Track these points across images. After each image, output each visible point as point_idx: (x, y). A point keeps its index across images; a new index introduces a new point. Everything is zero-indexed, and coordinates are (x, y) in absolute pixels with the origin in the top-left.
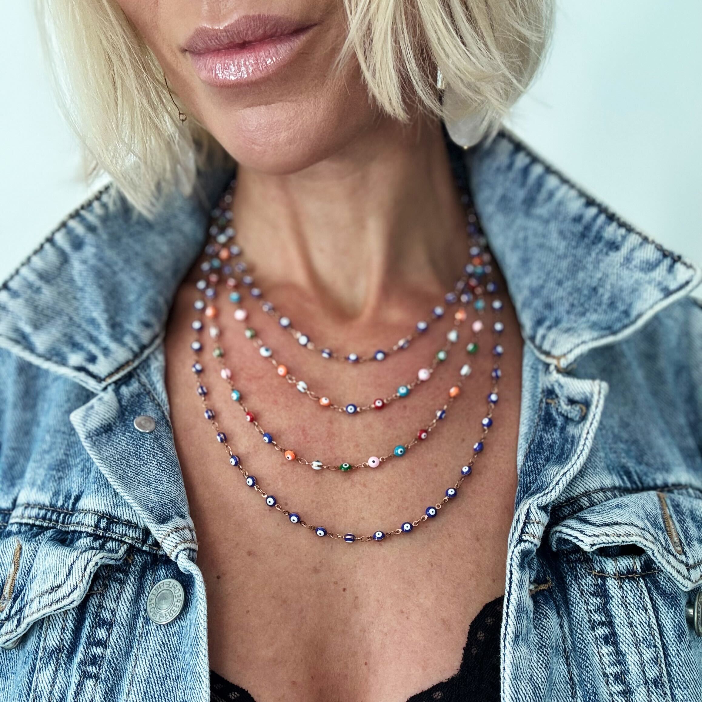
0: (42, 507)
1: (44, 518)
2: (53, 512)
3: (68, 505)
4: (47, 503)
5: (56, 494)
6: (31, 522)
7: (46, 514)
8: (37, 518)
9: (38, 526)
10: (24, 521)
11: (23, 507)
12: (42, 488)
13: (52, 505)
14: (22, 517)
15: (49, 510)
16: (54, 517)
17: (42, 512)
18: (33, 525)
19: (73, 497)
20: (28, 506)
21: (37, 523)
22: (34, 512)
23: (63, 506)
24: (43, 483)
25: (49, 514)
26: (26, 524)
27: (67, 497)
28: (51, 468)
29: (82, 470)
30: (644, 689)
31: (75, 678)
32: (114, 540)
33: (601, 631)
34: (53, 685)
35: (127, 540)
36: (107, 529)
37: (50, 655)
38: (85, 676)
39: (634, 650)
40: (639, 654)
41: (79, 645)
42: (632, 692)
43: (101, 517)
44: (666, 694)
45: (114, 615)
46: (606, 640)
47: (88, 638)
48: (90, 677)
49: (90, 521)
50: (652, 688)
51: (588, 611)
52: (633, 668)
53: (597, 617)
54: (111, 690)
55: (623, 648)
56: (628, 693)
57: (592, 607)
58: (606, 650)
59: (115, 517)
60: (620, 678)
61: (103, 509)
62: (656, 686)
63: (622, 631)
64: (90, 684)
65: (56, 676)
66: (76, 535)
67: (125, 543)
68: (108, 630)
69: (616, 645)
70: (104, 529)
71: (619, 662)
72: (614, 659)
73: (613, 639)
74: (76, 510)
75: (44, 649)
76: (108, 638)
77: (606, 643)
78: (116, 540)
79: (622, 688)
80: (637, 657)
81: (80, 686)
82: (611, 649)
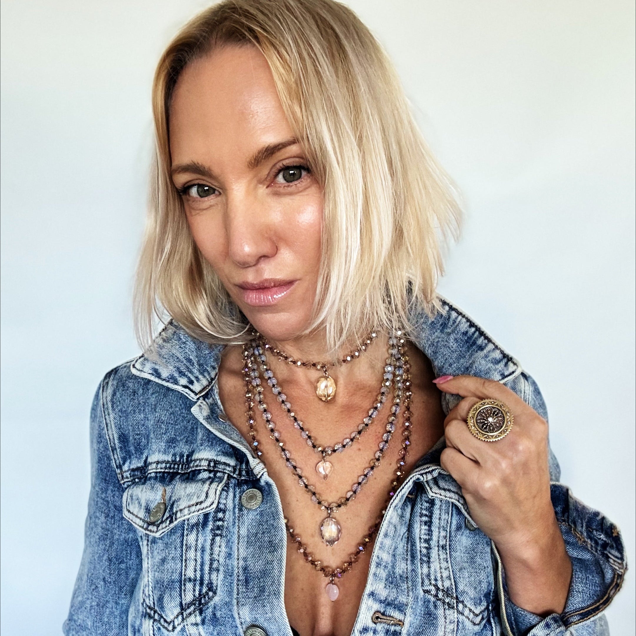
0: (168, 462)
1: (170, 468)
2: (174, 465)
3: (183, 460)
4: (170, 460)
5: (174, 455)
6: (162, 470)
7: (170, 466)
8: (166, 468)
9: (167, 472)
10: (158, 471)
11: (155, 464)
12: (165, 453)
13: (172, 461)
14: (157, 468)
15: (172, 464)
16: (176, 466)
17: (168, 465)
18: (164, 472)
19: (185, 455)
20: (158, 463)
21: (166, 471)
22: (164, 465)
23: (180, 461)
24: (165, 450)
25: (172, 466)
26: (160, 472)
27: (182, 456)
28: (168, 442)
29: (186, 442)
30: (437, 548)
31: (210, 537)
32: (220, 472)
33: (425, 519)
34: (197, 541)
35: (227, 472)
36: (215, 467)
37: (193, 526)
38: (215, 535)
39: (437, 530)
40: (439, 532)
41: (208, 521)
42: (431, 548)
43: (210, 461)
44: (447, 553)
45: (226, 506)
46: (426, 523)
47: (214, 518)
48: (217, 535)
49: (205, 463)
50: (441, 549)
51: (421, 508)
52: (435, 538)
53: (424, 512)
54: (229, 541)
55: (433, 528)
56: (429, 548)
57: (423, 507)
58: (425, 527)
59: (217, 461)
60: (427, 541)
61: (210, 457)
62: (443, 549)
63: (435, 520)
64: (218, 539)
65: (197, 537)
66: (197, 472)
67: (226, 473)
68: (223, 513)
69: (430, 526)
70: (213, 467)
71: (429, 534)
72: (427, 532)
73: (429, 523)
74: (191, 461)
75: (188, 524)
76: (224, 517)
77: (425, 524)
78: (221, 472)
79: (427, 545)
80: (437, 533)
81: (213, 540)
82: (427, 527)
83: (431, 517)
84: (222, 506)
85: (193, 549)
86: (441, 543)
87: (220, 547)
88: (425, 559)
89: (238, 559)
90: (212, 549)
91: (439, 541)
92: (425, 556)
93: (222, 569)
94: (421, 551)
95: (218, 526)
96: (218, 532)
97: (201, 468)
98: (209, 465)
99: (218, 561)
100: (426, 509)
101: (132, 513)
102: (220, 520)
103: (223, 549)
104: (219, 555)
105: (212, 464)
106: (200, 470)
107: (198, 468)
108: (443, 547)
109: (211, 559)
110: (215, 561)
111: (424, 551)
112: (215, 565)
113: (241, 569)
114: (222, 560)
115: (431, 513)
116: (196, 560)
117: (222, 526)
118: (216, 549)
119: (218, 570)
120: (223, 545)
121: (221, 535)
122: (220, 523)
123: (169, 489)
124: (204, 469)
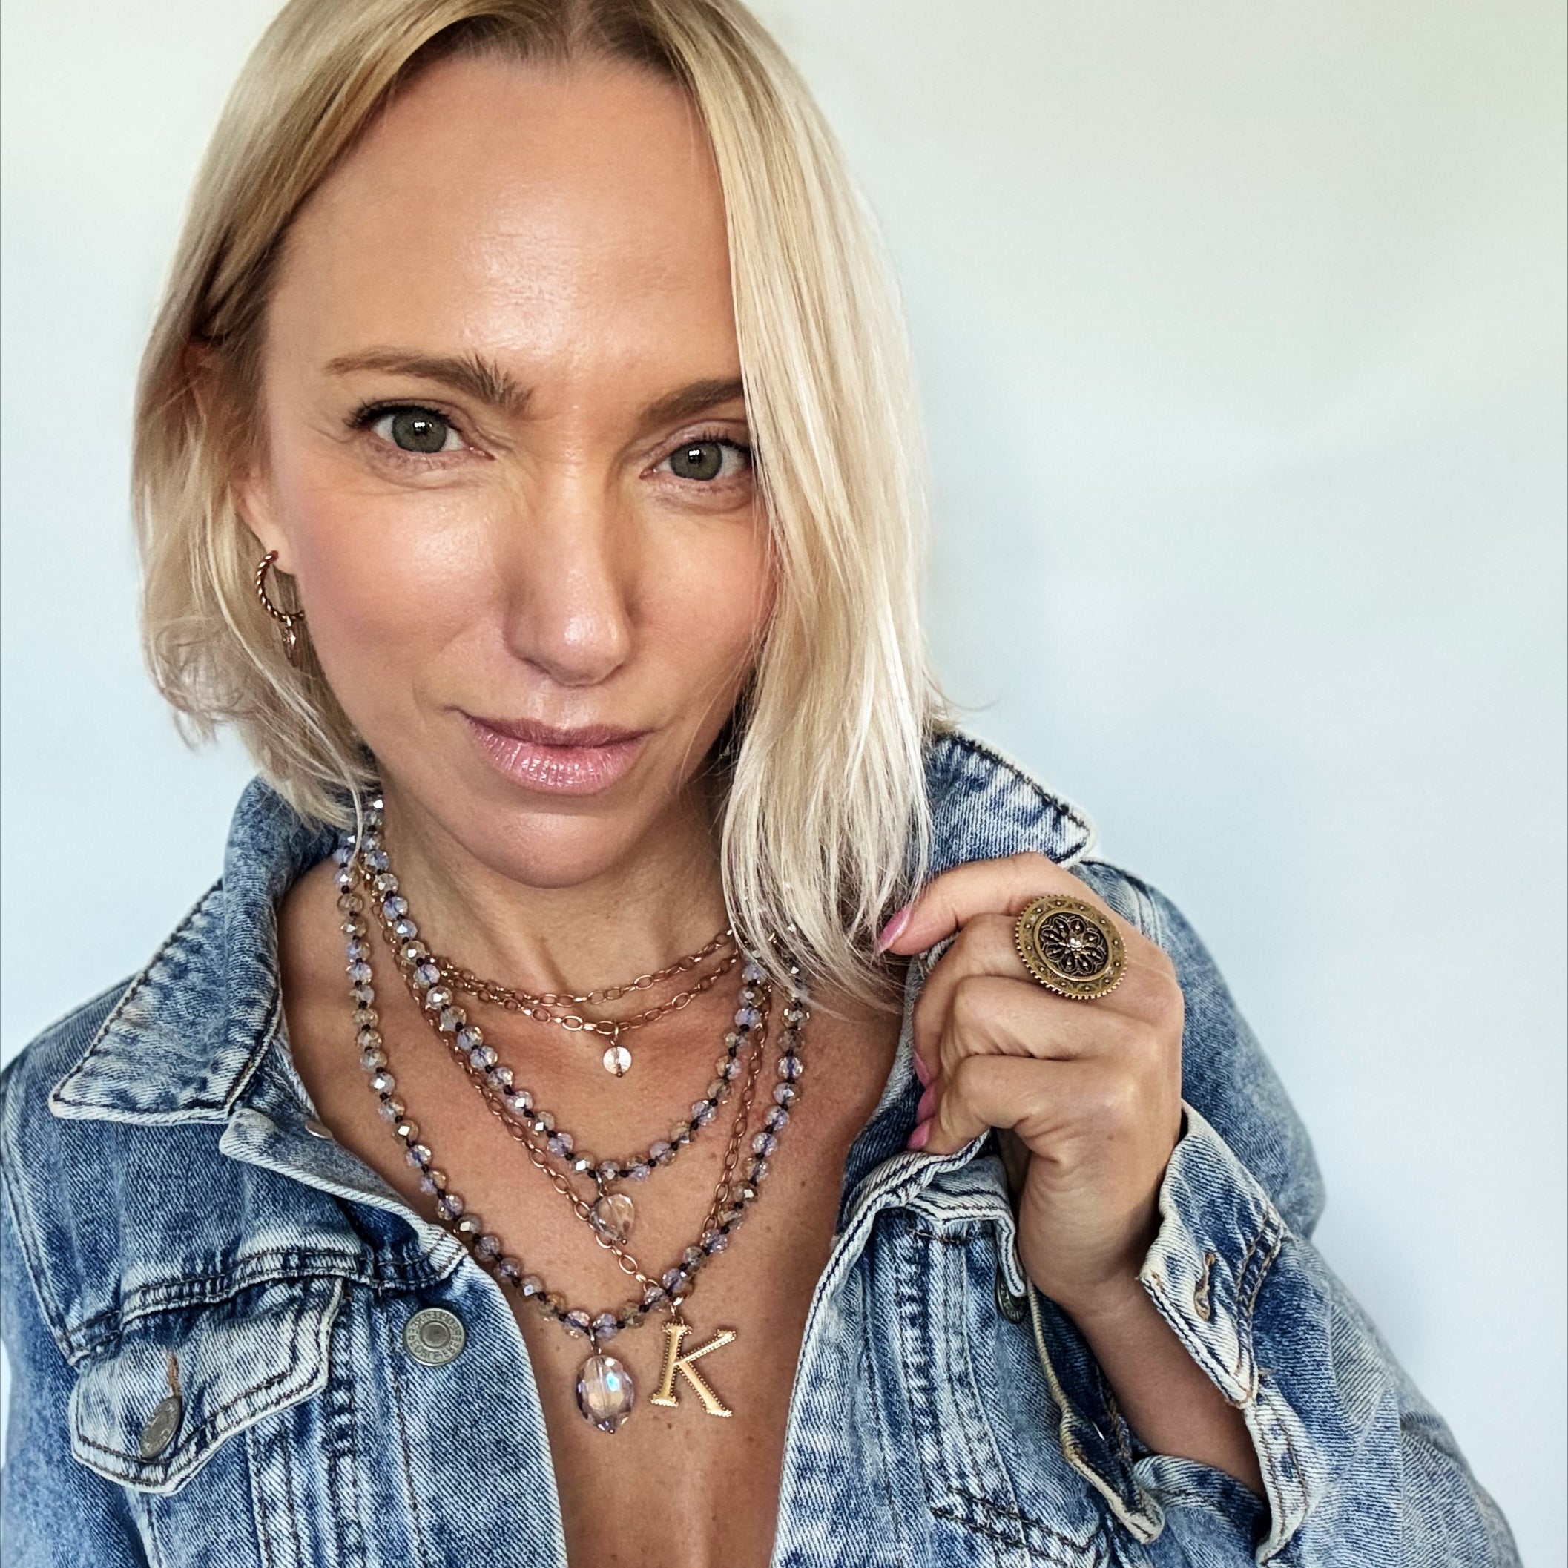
0: (174, 1281)
1: (180, 1296)
2: (191, 1285)
3: (214, 1267)
4: (178, 1274)
5: (190, 1259)
6: (160, 1308)
7: (181, 1290)
8: (168, 1299)
9: (174, 1310)
10: (149, 1310)
11: (139, 1294)
12: (163, 1257)
13: (184, 1275)
14: (144, 1305)
15: (183, 1285)
16: (196, 1289)
17: (174, 1290)
18: (166, 1312)
19: (218, 1254)
20: (145, 1289)
22: (162, 1293)
23: (205, 1270)
24: (163, 1252)
25: (186, 1290)
26: (154, 1314)
27: (209, 1257)
28: (168, 1227)
29: (221, 1218)
30: (947, 1386)
31: (321, 1464)
32: (318, 1277)
33: (910, 1309)
34: (289, 1482)
35: (338, 1273)
36: (302, 1265)
37: (270, 1446)
38: (336, 1456)
39: (943, 1336)
40: (948, 1341)
41: (310, 1421)
42: (934, 1389)
43: (287, 1254)
44: (973, 1394)
45: (351, 1370)
46: (913, 1320)
47: (323, 1408)
48: (343, 1454)
49: (272, 1263)
50: (957, 1386)
51: (897, 1281)
52: (939, 1358)
53: (906, 1290)
54: (378, 1463)
55: (933, 1332)
56: (929, 1390)
57: (902, 1277)
58: (912, 1333)
59: (307, 1249)
60: (923, 1370)
61: (286, 1243)
62: (962, 1385)
63: (936, 1310)
64: (346, 1462)
65: (289, 1470)
66: (254, 1292)
67: (336, 1277)
68: (348, 1390)
69: (924, 1328)
70: (297, 1267)
71: (924, 1350)
72: (919, 1345)
73: (921, 1320)
74: (236, 1264)
75: (256, 1442)
76: (352, 1399)
77: (913, 1325)
78: (323, 1277)
79: (923, 1382)
80: (944, 1345)
81: (333, 1470)
82: (917, 1332)
83: (923, 1301)
84: (341, 1372)
85: (282, 1507)
86: (957, 1369)
87: (355, 1483)
88: (926, 1421)
89: (415, 1507)
90: (334, 1495)
91: (949, 1365)
92: (923, 1412)
93: (371, 1543)
94: (911, 1402)
95: (340, 1427)
96: (341, 1445)
97: (266, 1278)
98: (285, 1266)
99: (359, 1524)
100: (911, 1282)
101: (93, 1444)
102: (342, 1410)
103: (365, 1486)
104: (356, 1508)
105: (294, 1261)
106: (262, 1284)
107: (257, 1280)
108: (960, 1380)
109: (337, 1525)
110: (348, 1525)
111: (920, 1399)
112: (351, 1540)
113: (427, 1534)
114: (366, 1519)
115: (924, 1291)
116: (296, 1536)
117: (352, 1426)
118: (347, 1492)
119: (362, 1550)
120: (363, 1476)
121: (352, 1452)
122: (345, 1419)
123: (183, 1356)
124: (273, 1279)
